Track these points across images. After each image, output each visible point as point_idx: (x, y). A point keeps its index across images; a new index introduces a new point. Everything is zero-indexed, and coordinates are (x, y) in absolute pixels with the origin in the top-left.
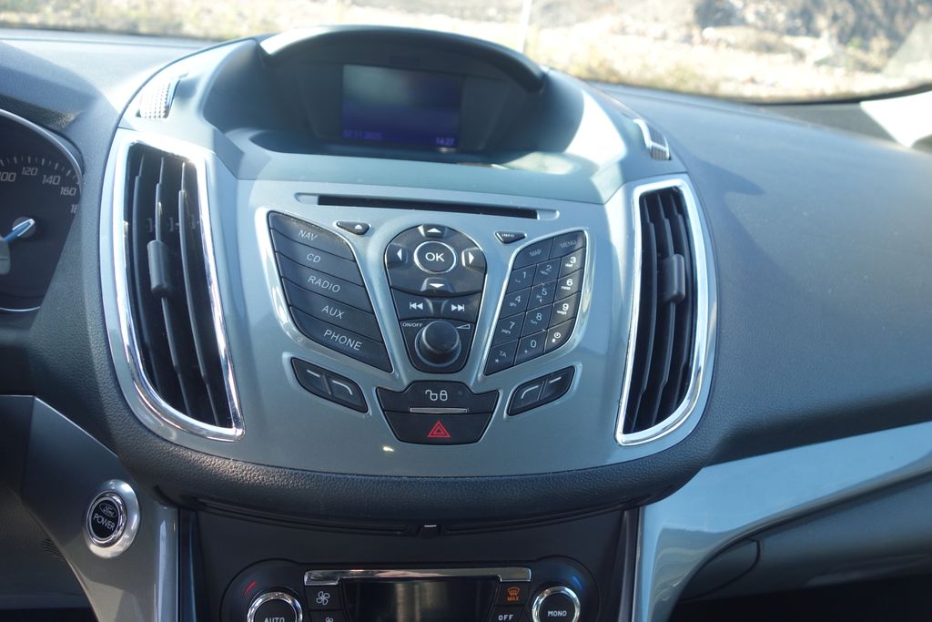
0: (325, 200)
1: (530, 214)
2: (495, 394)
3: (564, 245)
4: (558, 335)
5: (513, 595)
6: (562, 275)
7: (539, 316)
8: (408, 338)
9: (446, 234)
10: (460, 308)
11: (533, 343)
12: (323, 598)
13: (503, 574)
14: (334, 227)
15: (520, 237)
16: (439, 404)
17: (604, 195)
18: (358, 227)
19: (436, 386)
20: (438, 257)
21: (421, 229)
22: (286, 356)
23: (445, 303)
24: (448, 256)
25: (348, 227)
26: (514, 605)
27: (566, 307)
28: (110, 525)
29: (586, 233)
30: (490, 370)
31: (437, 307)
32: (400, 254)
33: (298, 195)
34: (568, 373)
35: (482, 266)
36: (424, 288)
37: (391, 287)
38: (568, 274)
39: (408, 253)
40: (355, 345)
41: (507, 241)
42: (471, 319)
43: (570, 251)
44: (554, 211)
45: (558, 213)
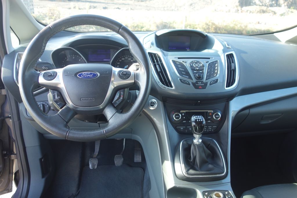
0: (179, 58)
1: (209, 58)
2: (207, 83)
3: (215, 63)
4: (215, 75)
5: (210, 114)
6: (215, 67)
7: (212, 72)
8: (195, 75)
9: (198, 62)
10: (201, 72)
11: (212, 76)
12: (183, 114)
13: (209, 111)
14: (181, 62)
15: (208, 62)
16: (200, 84)
17: (220, 55)
18: (185, 62)
19: (199, 82)
20: (197, 65)
21: (194, 61)
22: (179, 79)
23: (199, 71)
25: (184, 62)
26: (210, 115)
27: (216, 71)
28: (153, 105)
29: (218, 61)
30: (206, 79)
32: (192, 65)
33: (175, 58)
34: (217, 80)
35: (203, 66)
36: (196, 69)
37: (191, 69)
40: (188, 77)
41: (206, 62)
42: (203, 73)
43: (216, 63)
44: (213, 58)
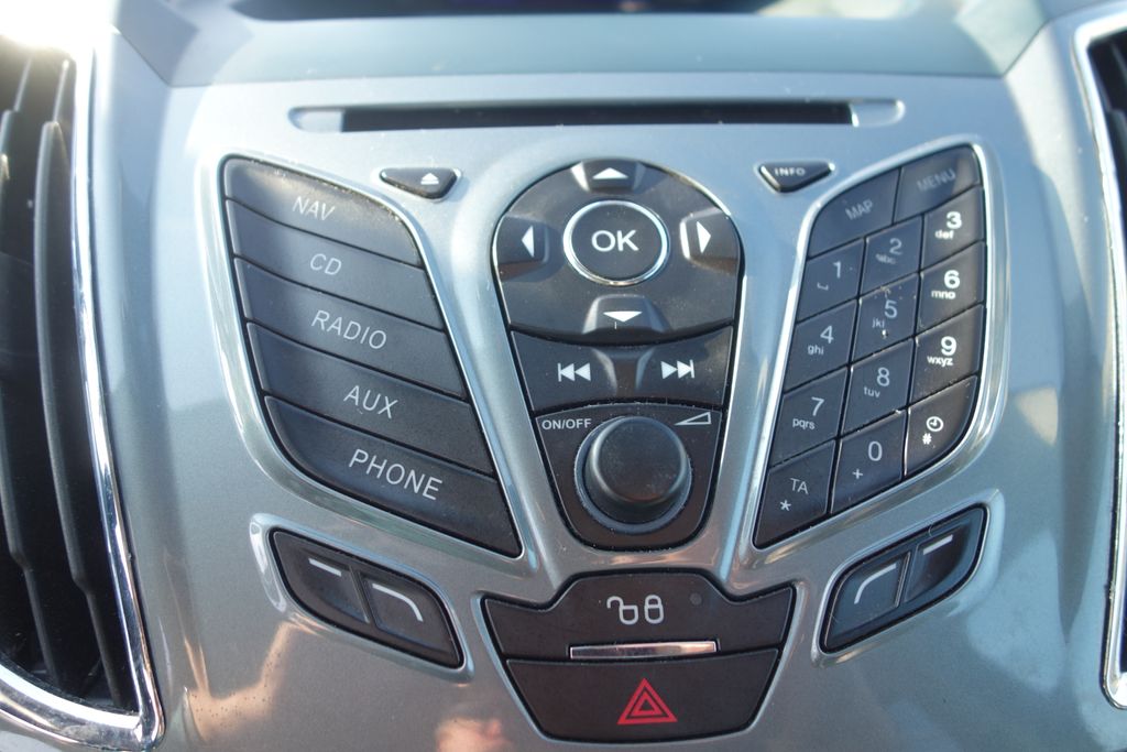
0: (359, 119)
1: (833, 113)
2: (784, 592)
3: (926, 183)
4: (935, 423)
6: (931, 261)
7: (883, 376)
8: (556, 461)
9: (640, 179)
10: (684, 369)
11: (875, 452)
14: (372, 184)
15: (819, 174)
16: (643, 633)
17: (999, 55)
18: (430, 180)
19: (633, 583)
20: (623, 240)
21: (579, 173)
23: (644, 357)
24: (647, 237)
25: (405, 180)
27: (950, 345)
29: (978, 150)
30: (768, 533)
31: (625, 370)
32: (528, 241)
33: (296, 113)
35: (731, 256)
36: (591, 324)
37: (509, 328)
38: (947, 256)
39: (549, 238)
40: (425, 487)
41: (788, 187)
42: (711, 397)
43: (944, 198)
44: (891, 102)
45: (900, 106)
